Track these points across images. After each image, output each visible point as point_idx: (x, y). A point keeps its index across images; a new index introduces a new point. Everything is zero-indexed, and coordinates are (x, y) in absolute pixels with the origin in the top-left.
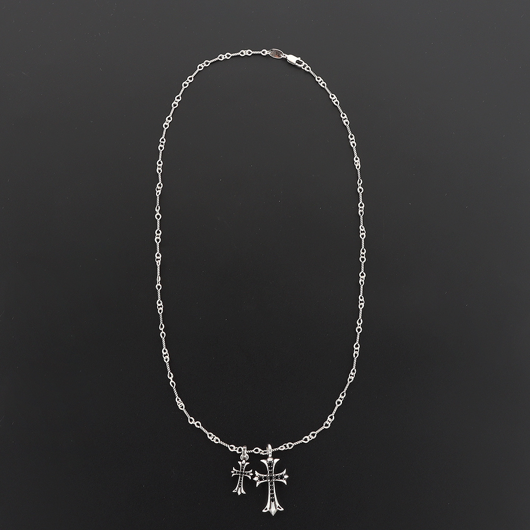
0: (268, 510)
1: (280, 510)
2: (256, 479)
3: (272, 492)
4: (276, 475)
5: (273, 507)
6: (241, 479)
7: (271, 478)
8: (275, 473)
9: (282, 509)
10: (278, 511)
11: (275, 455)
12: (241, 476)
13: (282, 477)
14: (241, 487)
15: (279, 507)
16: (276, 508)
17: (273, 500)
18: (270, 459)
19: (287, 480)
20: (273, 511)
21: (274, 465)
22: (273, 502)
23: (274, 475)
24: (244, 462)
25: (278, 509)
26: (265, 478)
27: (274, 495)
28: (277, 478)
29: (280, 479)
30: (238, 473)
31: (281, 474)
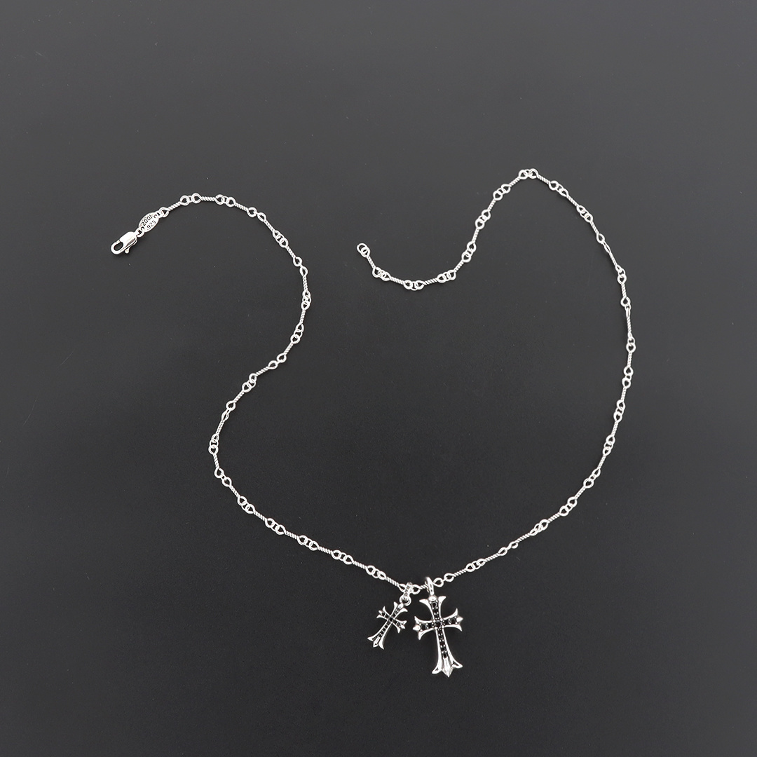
0: (440, 670)
1: (458, 667)
2: (417, 628)
3: (442, 643)
4: (445, 619)
5: (446, 665)
6: (386, 627)
7: (438, 625)
8: (443, 616)
9: (460, 666)
10: (455, 670)
11: (438, 592)
12: (389, 623)
13: (454, 621)
14: (381, 636)
15: (454, 663)
16: (451, 665)
17: (445, 655)
18: (432, 598)
19: (462, 624)
20: (448, 671)
21: (440, 605)
22: (445, 657)
23: (441, 620)
24: (401, 605)
25: (454, 666)
26: (430, 626)
27: (445, 647)
28: (446, 622)
29: (452, 624)
30: (387, 616)
31: (451, 617)
